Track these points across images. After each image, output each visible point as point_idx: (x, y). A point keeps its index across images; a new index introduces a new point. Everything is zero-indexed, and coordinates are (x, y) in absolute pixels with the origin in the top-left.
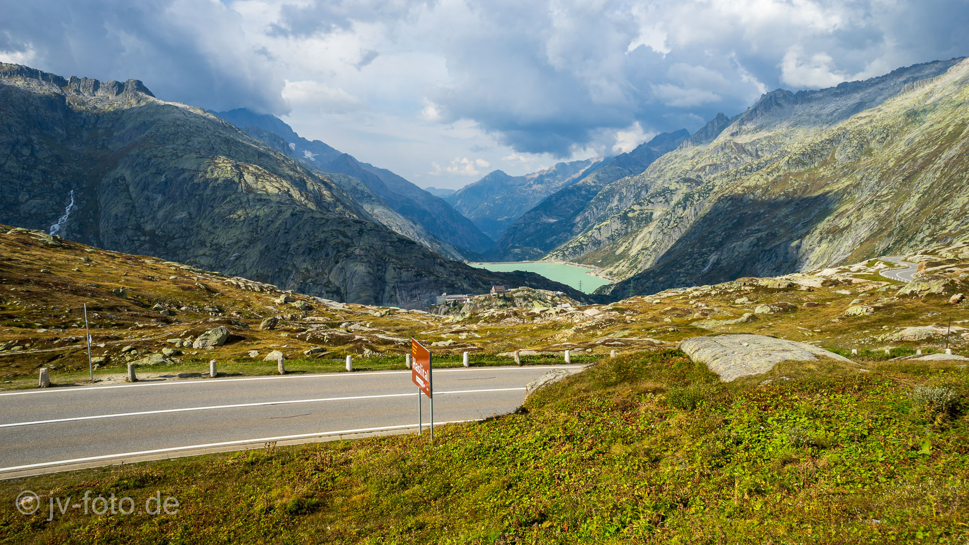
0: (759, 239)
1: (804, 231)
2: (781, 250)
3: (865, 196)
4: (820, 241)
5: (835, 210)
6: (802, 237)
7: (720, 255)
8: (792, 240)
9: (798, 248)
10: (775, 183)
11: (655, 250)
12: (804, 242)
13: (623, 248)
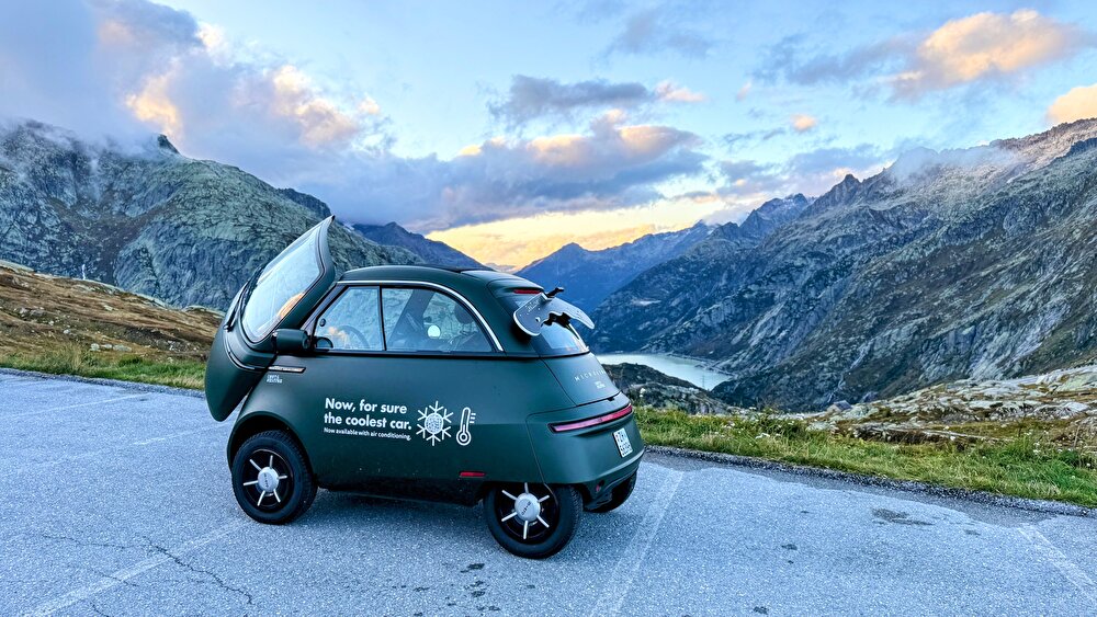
0: (920, 326)
1: (977, 316)
2: (950, 340)
3: (1049, 275)
4: (999, 329)
5: (1013, 291)
6: (975, 323)
7: (872, 346)
8: (964, 327)
9: (972, 336)
10: (932, 258)
11: (785, 338)
12: (979, 330)
13: (740, 336)
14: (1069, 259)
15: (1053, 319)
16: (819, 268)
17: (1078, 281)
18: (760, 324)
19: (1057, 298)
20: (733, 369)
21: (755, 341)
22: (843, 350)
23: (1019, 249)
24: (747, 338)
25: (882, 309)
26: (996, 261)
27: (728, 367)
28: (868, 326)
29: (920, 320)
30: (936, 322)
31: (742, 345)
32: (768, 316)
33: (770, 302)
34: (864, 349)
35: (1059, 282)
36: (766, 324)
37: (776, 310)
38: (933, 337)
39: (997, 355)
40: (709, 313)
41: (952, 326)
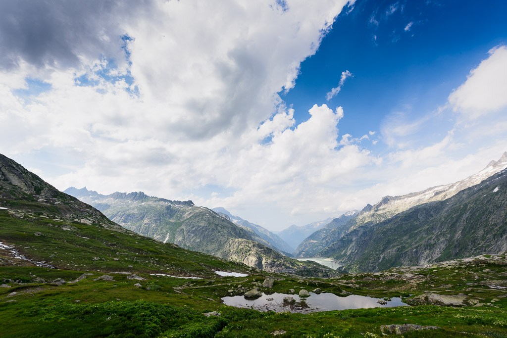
0: (399, 249)
1: (416, 245)
2: (409, 253)
3: (437, 232)
4: (425, 249)
5: (427, 237)
6: (416, 248)
7: (384, 255)
8: (413, 249)
9: (416, 252)
10: (397, 227)
11: (357, 253)
12: (418, 250)
13: (344, 252)
14: (443, 227)
15: (443, 246)
16: (364, 231)
17: (448, 233)
18: (349, 248)
19: (442, 239)
20: (343, 263)
21: (348, 254)
22: (375, 256)
23: (425, 224)
24: (346, 252)
25: (385, 243)
26: (419, 228)
27: (341, 262)
28: (382, 249)
29: (398, 247)
30: (404, 247)
31: (345, 255)
32: (351, 245)
33: (351, 241)
34: (382, 256)
35: (441, 234)
36: (351, 248)
37: (353, 244)
38: (404, 252)
39: (426, 258)
40: (333, 245)
41: (409, 249)
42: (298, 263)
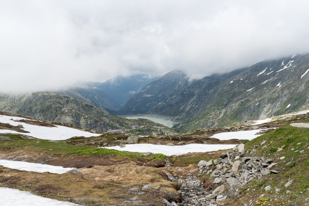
1: (260, 99)
2: (252, 107)
3: (283, 84)
4: (268, 103)
5: (272, 90)
7: (226, 110)
8: (256, 103)
9: (259, 105)
12: (261, 103)
13: (182, 107)
14: (290, 79)
15: (285, 99)
16: (209, 82)
18: (189, 103)
20: (180, 119)
22: (216, 111)
24: (185, 108)
25: (230, 97)
28: (225, 103)
29: (242, 100)
30: (248, 101)
31: (183, 111)
33: (193, 95)
34: (223, 111)
38: (247, 106)
39: (267, 112)
40: (172, 99)
41: (253, 102)
42: (127, 122)
